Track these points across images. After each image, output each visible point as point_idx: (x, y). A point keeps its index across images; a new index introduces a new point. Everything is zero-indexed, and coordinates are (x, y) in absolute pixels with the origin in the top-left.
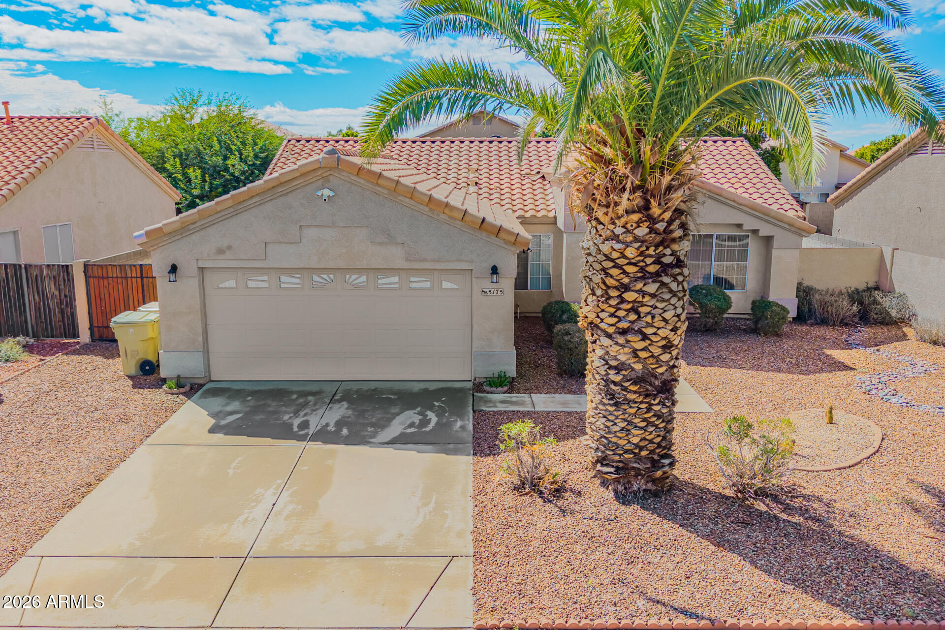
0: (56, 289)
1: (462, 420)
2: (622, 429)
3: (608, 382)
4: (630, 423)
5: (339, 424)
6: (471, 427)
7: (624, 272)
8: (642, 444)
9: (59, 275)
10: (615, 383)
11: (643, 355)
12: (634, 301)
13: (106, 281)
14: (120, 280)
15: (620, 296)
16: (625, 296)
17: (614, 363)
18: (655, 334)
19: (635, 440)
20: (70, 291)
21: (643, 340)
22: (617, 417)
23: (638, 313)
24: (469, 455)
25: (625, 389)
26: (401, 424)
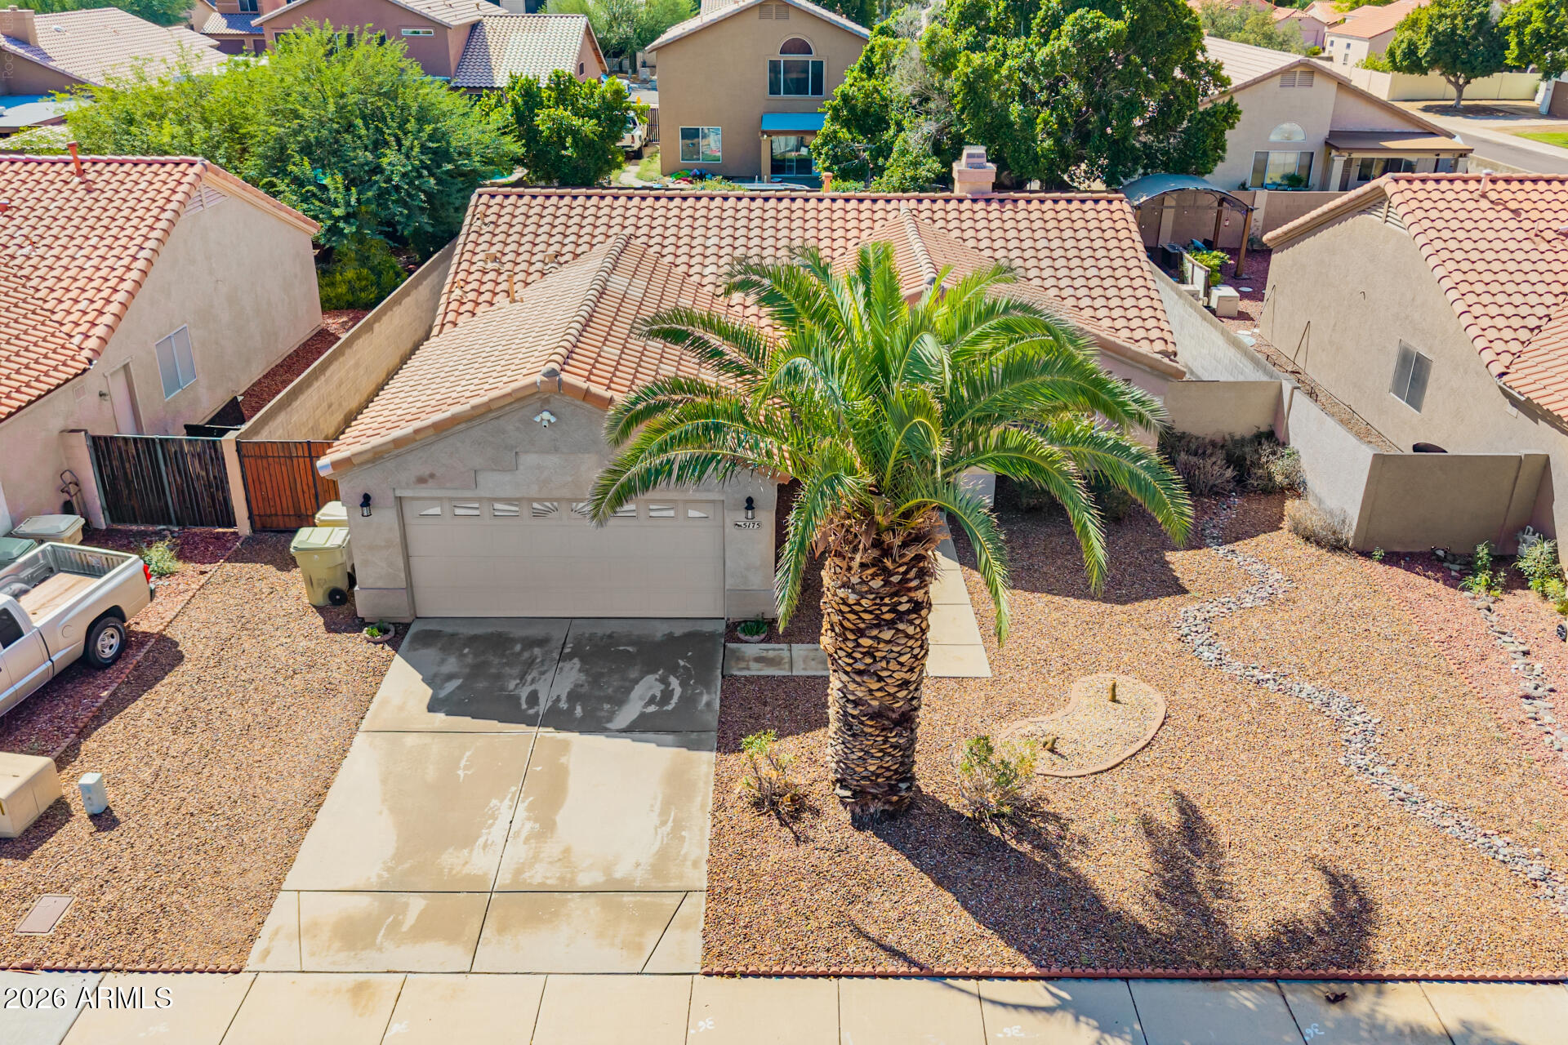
0: (202, 469)
1: (709, 693)
2: (860, 758)
3: (846, 714)
4: (867, 753)
5: (573, 697)
6: (717, 705)
7: (860, 618)
8: (878, 772)
9: (205, 452)
10: (853, 717)
11: (879, 694)
12: (870, 647)
13: (265, 461)
14: (282, 460)
15: (856, 640)
16: (860, 641)
17: (851, 697)
18: (890, 676)
19: (872, 768)
20: (219, 471)
21: (879, 681)
22: (855, 747)
23: (874, 658)
24: (711, 750)
25: (862, 723)
26: (641, 698)
